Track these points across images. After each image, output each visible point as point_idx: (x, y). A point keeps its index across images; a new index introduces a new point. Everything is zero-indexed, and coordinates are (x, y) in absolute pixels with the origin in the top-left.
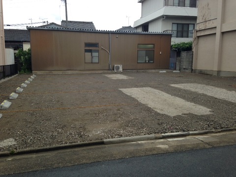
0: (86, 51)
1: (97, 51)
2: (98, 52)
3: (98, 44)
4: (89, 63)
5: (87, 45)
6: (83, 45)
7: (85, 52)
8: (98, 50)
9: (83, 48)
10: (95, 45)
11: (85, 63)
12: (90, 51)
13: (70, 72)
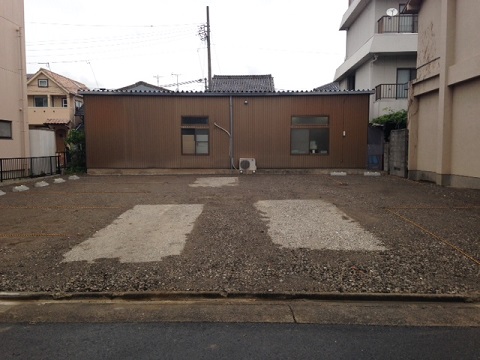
0: (185, 132)
1: (206, 132)
2: (208, 134)
3: (207, 118)
4: (191, 155)
5: (186, 120)
6: (179, 120)
7: (182, 134)
8: (208, 130)
9: (179, 126)
10: (203, 120)
11: (182, 154)
12: (192, 132)
13: (153, 172)
